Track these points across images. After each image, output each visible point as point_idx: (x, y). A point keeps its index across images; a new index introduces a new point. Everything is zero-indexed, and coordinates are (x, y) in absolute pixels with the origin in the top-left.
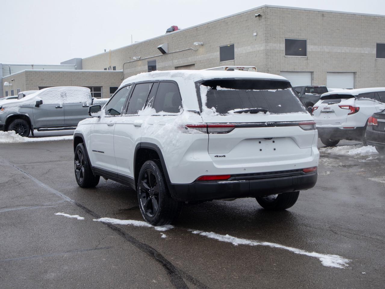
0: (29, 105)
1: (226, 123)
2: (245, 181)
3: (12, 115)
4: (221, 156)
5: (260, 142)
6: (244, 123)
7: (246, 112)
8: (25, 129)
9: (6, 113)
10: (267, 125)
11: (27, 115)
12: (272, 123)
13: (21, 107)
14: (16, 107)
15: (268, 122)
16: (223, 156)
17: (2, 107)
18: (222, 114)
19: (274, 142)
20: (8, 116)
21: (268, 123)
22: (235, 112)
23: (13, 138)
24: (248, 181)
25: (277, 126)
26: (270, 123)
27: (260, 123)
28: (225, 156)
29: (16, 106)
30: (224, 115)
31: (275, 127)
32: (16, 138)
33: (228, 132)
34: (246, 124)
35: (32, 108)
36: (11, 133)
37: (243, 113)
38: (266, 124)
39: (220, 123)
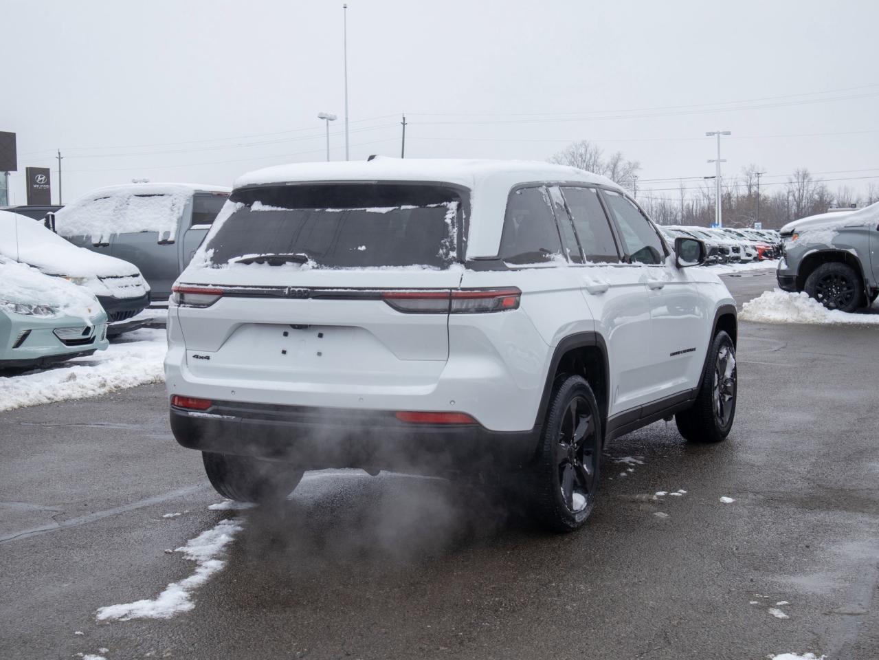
0: (862, 226)
1: (207, 285)
2: (234, 417)
3: (815, 250)
4: (202, 358)
5: (286, 334)
6: (239, 286)
7: (260, 261)
8: (849, 288)
9: (800, 246)
10: (287, 293)
11: (853, 252)
12: (302, 289)
13: (841, 231)
14: (828, 232)
15: (293, 287)
16: (205, 358)
17: (793, 231)
18: (215, 266)
19: (321, 335)
20: (805, 255)
21: (292, 289)
22: (236, 262)
23: (798, 310)
24: (239, 420)
25: (314, 298)
26: (297, 290)
27: (274, 289)
28: (208, 358)
29: (828, 228)
30: (218, 268)
31: (310, 300)
32: (804, 310)
33: (209, 305)
34: (243, 288)
35: (868, 233)
36: (796, 298)
37: (254, 265)
38: (286, 291)
39: (198, 285)
